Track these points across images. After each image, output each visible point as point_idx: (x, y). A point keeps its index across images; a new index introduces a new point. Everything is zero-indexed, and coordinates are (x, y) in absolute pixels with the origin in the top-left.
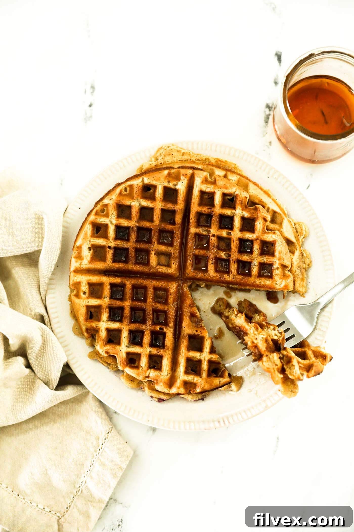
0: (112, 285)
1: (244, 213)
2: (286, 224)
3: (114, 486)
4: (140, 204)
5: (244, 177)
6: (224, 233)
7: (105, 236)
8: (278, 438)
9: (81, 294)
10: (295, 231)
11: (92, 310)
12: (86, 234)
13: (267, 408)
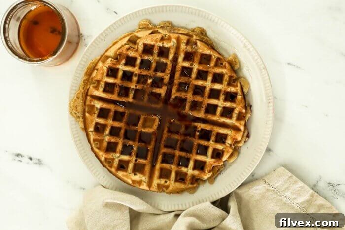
0: (163, 161)
1: (122, 63)
2: (138, 35)
3: (303, 184)
4: (107, 135)
5: (101, 58)
6: (135, 79)
7: (128, 162)
8: (289, 64)
9: (166, 184)
10: (144, 29)
11: (179, 178)
12: (124, 176)
13: (265, 68)
